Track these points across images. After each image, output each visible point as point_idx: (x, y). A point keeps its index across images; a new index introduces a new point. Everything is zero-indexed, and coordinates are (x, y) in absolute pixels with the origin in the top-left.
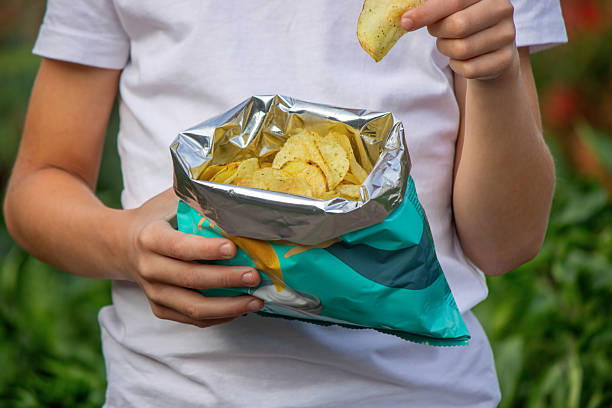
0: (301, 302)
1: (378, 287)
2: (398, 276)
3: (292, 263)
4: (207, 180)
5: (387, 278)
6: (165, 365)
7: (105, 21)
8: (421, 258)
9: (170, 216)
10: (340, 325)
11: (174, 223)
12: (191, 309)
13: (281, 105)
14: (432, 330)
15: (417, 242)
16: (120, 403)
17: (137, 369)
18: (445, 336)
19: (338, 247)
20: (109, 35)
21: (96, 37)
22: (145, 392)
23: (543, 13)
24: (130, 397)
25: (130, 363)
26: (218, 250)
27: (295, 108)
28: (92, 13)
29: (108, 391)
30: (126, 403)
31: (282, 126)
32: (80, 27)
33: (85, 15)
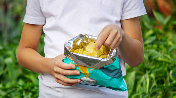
0: (92, 81)
1: (110, 78)
2: (114, 75)
3: (91, 72)
4: (73, 52)
5: (112, 76)
6: (52, 88)
7: (40, 14)
8: (119, 72)
9: (62, 59)
10: (98, 86)
11: (63, 61)
12: (64, 80)
13: (87, 36)
14: (120, 88)
15: (119, 68)
16: (42, 96)
17: (45, 88)
18: (122, 89)
19: (102, 69)
20: (41, 17)
21: (38, 18)
22: (47, 94)
23: (141, 8)
24: (44, 95)
25: (44, 87)
26: (72, 67)
27: (90, 37)
28: (37, 13)
29: (39, 94)
30: (43, 96)
31: (87, 40)
32: (34, 16)
33: (35, 13)
